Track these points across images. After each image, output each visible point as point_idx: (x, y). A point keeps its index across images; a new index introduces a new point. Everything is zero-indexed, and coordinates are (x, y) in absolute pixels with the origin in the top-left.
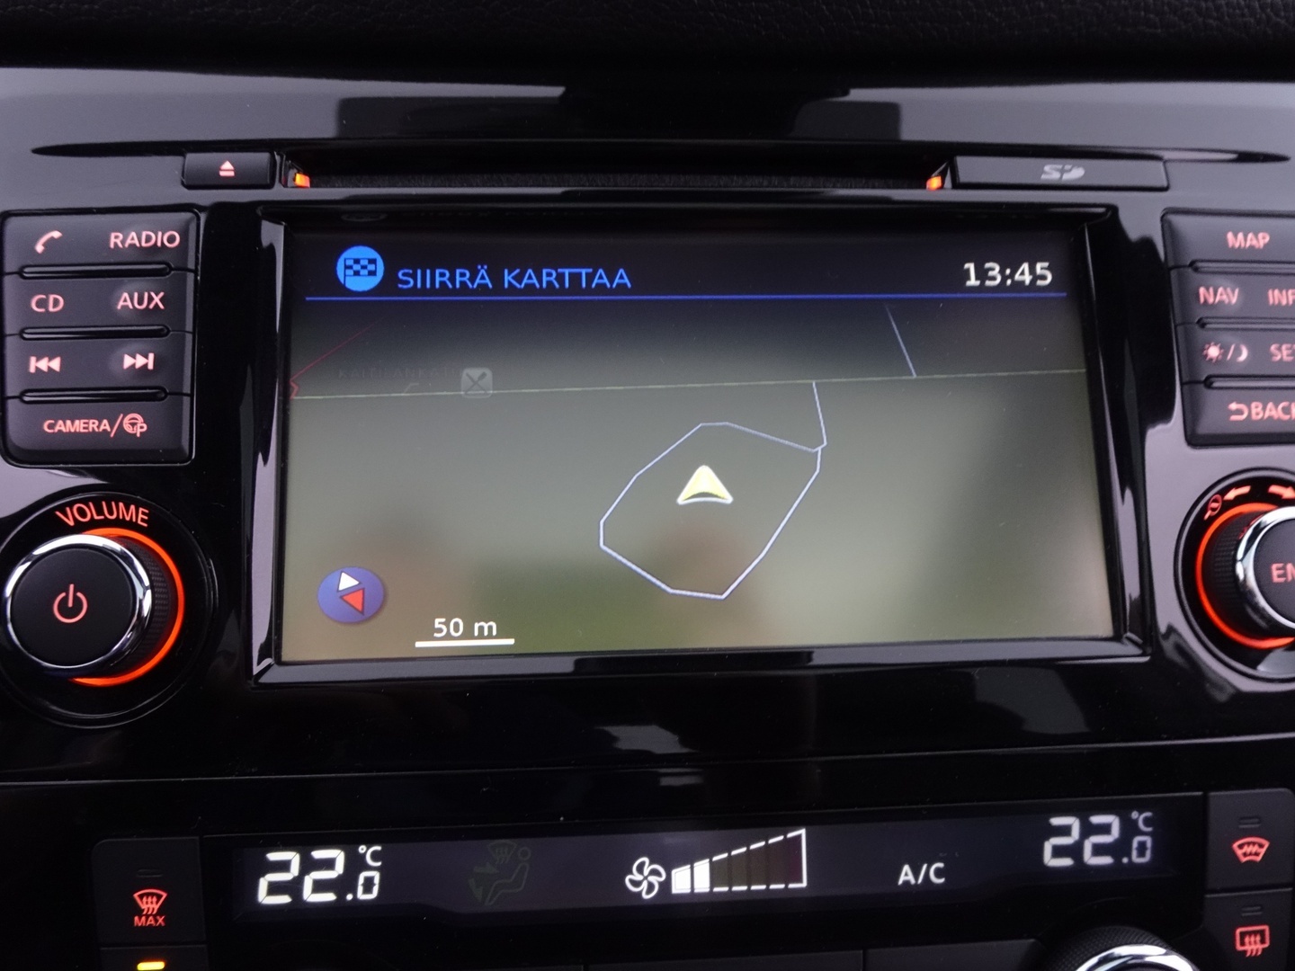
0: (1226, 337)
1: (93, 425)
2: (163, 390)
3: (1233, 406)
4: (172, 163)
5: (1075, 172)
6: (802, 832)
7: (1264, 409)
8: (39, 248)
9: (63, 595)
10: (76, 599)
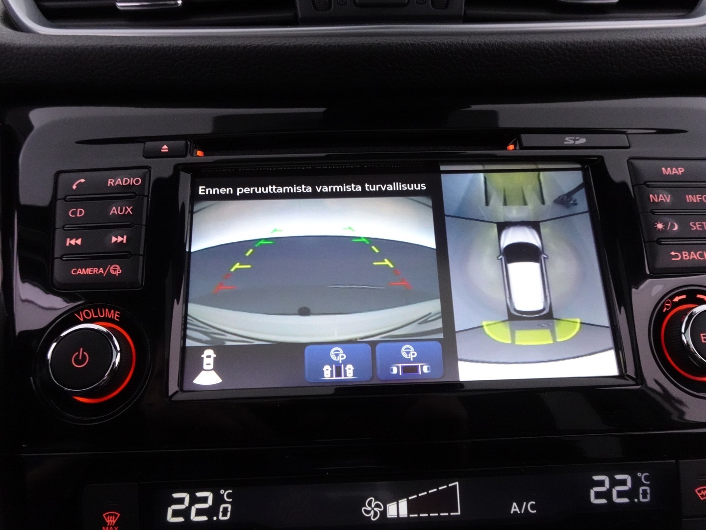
0: (667, 219)
1: (95, 270)
2: (130, 252)
3: (673, 253)
4: (139, 147)
5: (582, 141)
6: (457, 483)
7: (689, 255)
8: (74, 187)
9: (77, 353)
10: (83, 356)
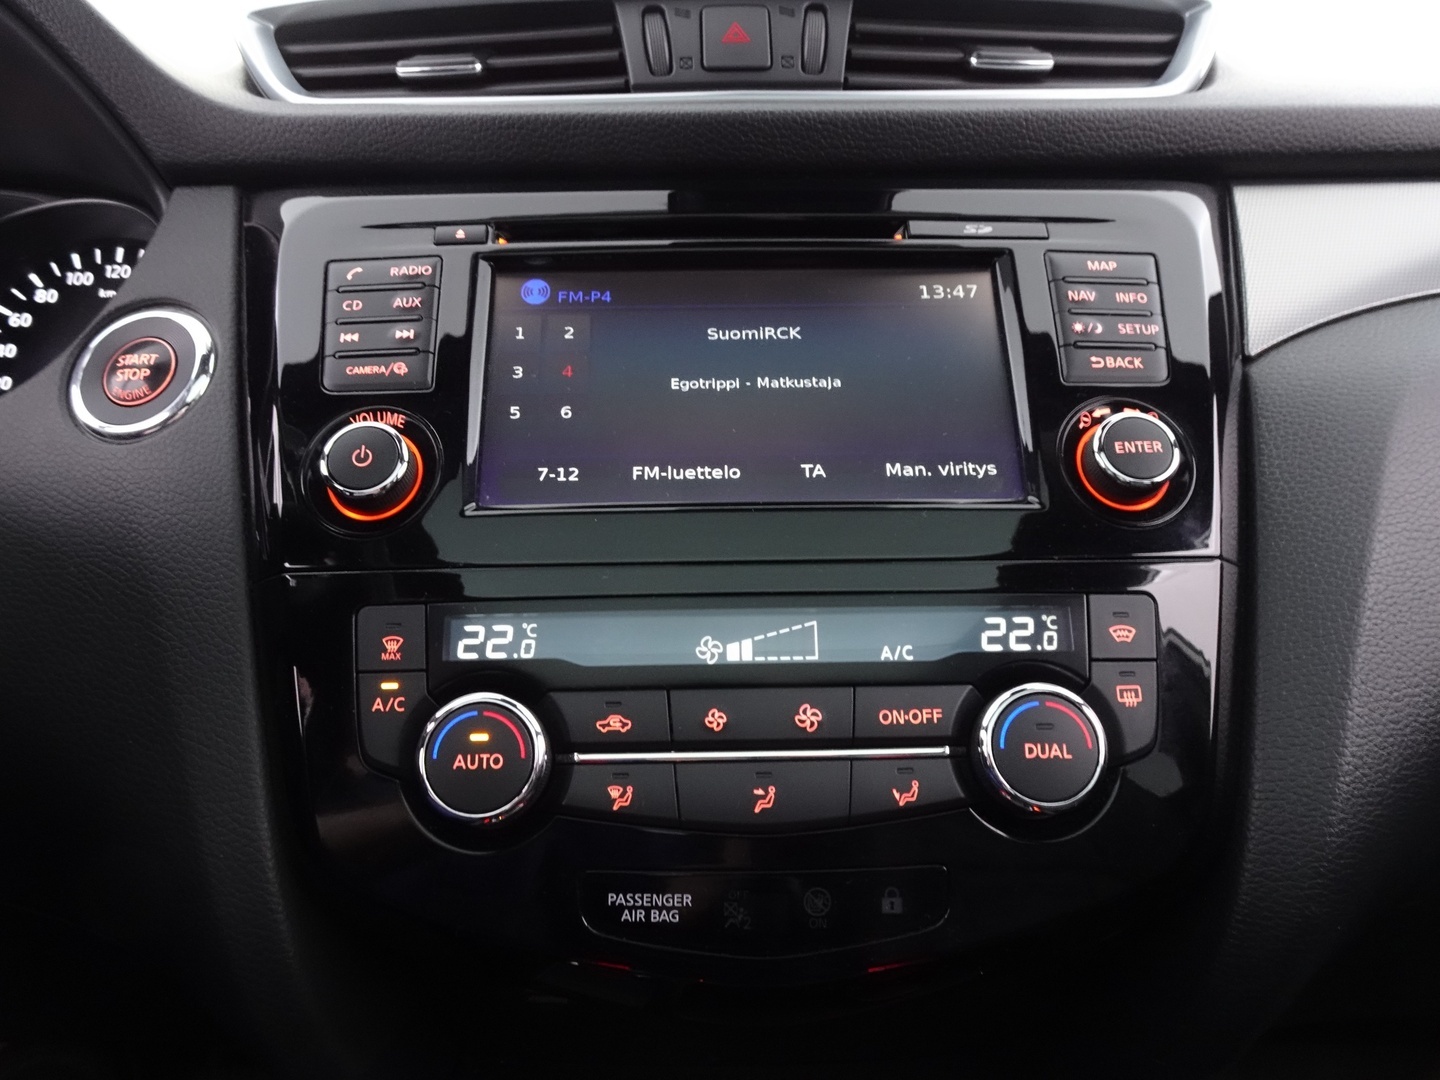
0: (1086, 319)
1: (376, 369)
2: (417, 349)
3: (1094, 359)
4: (429, 232)
5: (986, 229)
6: (814, 623)
7: (1115, 361)
8: (349, 277)
9: (358, 451)
10: (366, 453)
